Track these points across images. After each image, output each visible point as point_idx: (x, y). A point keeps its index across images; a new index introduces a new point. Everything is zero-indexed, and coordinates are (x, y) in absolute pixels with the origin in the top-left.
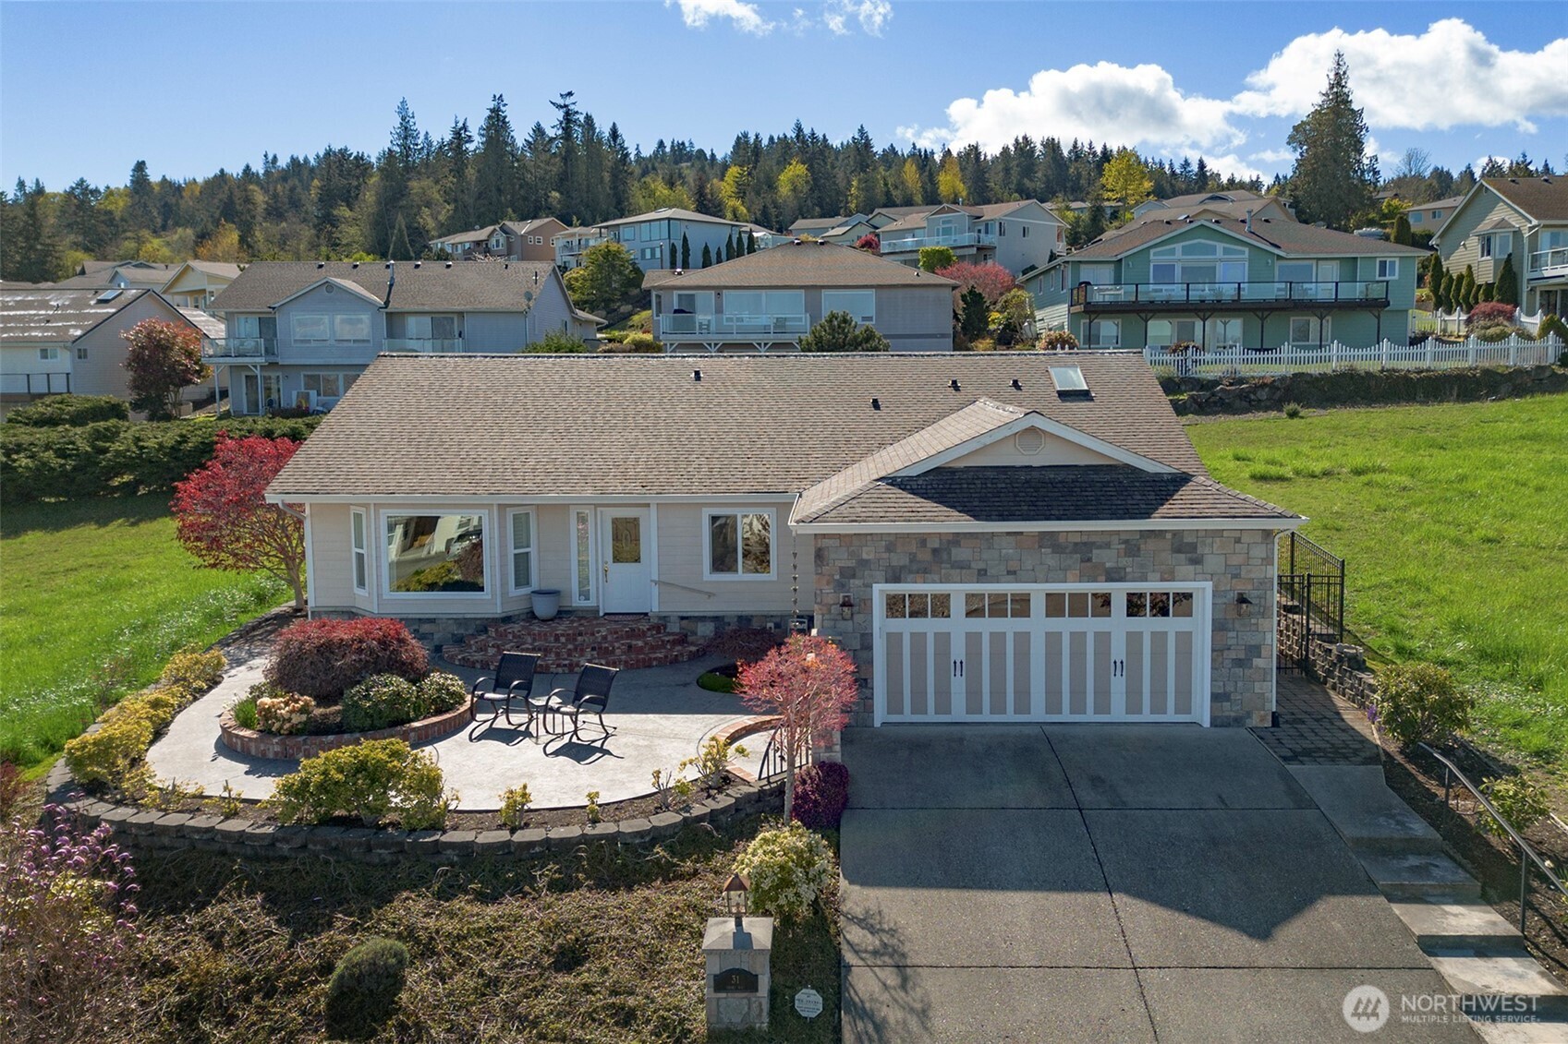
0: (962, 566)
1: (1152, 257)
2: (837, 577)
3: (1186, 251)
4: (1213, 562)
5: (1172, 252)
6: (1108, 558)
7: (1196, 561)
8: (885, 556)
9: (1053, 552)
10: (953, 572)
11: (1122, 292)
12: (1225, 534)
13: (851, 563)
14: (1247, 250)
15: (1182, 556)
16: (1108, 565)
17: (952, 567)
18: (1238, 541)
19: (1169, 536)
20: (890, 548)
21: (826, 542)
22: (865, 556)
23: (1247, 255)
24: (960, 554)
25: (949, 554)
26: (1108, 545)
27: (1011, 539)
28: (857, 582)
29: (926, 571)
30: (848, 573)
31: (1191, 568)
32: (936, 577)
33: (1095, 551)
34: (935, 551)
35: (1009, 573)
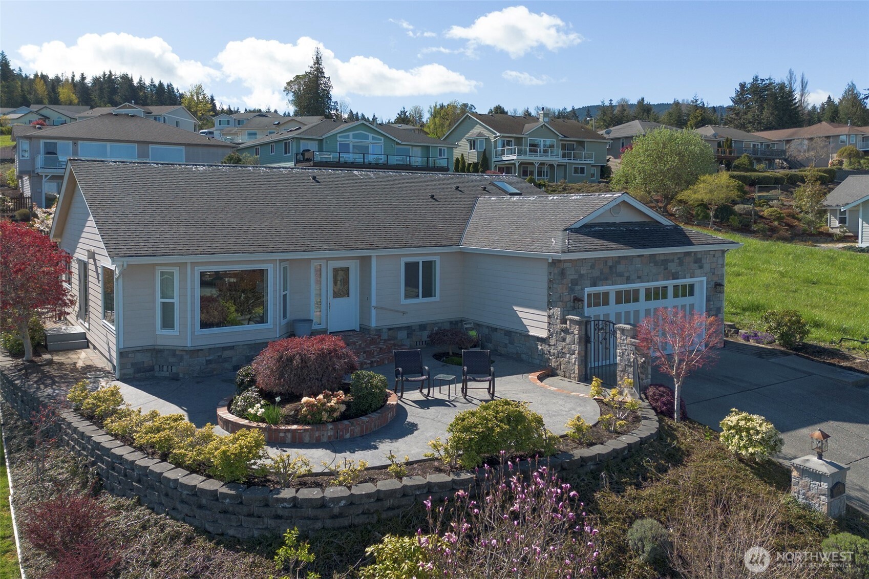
0: (620, 275)
1: (338, 139)
2: (570, 285)
3: (355, 136)
4: (707, 267)
5: (348, 137)
6: (673, 267)
7: (701, 267)
8: (590, 271)
9: (655, 265)
10: (617, 278)
11: (331, 156)
12: (711, 253)
13: (576, 277)
14: (382, 138)
15: (697, 265)
16: (673, 271)
17: (617, 276)
18: (714, 256)
19: (693, 254)
20: (593, 267)
21: (566, 265)
22: (582, 272)
23: (383, 141)
24: (621, 268)
25: (616, 269)
26: (673, 261)
27: (639, 259)
28: (579, 287)
29: (606, 279)
30: (575, 283)
31: (699, 271)
32: (610, 282)
33: (669, 264)
34: (611, 267)
35: (639, 277)
